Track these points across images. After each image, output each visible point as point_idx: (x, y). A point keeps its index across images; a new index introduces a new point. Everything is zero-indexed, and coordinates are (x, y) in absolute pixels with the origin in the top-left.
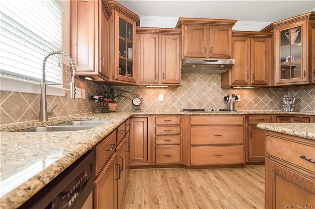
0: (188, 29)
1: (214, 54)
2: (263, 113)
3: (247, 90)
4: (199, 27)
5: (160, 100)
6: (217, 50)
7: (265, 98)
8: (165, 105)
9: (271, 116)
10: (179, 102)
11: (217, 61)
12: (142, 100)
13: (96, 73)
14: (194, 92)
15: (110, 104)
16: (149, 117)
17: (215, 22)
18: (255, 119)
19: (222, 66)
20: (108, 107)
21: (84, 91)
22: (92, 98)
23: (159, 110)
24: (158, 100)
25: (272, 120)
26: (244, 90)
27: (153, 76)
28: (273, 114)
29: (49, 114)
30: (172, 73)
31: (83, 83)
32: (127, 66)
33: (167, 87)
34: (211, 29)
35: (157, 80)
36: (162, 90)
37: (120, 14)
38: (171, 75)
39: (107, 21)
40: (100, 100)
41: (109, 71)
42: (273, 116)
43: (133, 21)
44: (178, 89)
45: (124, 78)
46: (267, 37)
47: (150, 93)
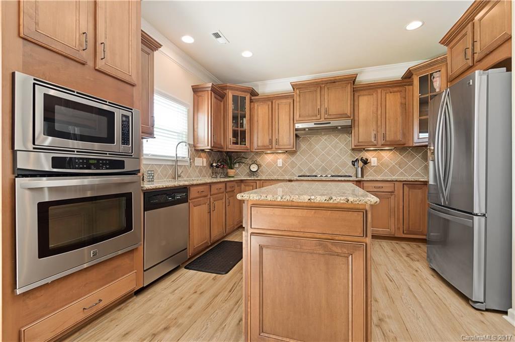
0: (300, 92)
1: (330, 115)
2: (382, 179)
3: (388, 152)
4: (312, 89)
5: (279, 165)
6: (333, 110)
7: (416, 161)
8: (284, 171)
9: (394, 184)
10: (299, 167)
11: (330, 123)
12: (259, 166)
13: (209, 147)
14: (317, 156)
15: (229, 170)
16: (258, 182)
17: (330, 80)
18: (372, 187)
19: (339, 128)
20: (227, 173)
21: (205, 160)
22: (212, 165)
23: (278, 176)
24: (277, 165)
25: (396, 189)
26: (383, 151)
27: (267, 142)
28: (396, 181)
29: (179, 176)
30: (286, 138)
31: (204, 154)
32: (240, 136)
33: (286, 152)
34: (326, 89)
35: (271, 146)
36: (281, 155)
37: (233, 92)
38: (285, 140)
39: (221, 101)
40: (217, 167)
41: (224, 142)
42: (397, 182)
43: (246, 94)
44: (298, 153)
45: (237, 147)
46: (405, 85)
47: (269, 158)
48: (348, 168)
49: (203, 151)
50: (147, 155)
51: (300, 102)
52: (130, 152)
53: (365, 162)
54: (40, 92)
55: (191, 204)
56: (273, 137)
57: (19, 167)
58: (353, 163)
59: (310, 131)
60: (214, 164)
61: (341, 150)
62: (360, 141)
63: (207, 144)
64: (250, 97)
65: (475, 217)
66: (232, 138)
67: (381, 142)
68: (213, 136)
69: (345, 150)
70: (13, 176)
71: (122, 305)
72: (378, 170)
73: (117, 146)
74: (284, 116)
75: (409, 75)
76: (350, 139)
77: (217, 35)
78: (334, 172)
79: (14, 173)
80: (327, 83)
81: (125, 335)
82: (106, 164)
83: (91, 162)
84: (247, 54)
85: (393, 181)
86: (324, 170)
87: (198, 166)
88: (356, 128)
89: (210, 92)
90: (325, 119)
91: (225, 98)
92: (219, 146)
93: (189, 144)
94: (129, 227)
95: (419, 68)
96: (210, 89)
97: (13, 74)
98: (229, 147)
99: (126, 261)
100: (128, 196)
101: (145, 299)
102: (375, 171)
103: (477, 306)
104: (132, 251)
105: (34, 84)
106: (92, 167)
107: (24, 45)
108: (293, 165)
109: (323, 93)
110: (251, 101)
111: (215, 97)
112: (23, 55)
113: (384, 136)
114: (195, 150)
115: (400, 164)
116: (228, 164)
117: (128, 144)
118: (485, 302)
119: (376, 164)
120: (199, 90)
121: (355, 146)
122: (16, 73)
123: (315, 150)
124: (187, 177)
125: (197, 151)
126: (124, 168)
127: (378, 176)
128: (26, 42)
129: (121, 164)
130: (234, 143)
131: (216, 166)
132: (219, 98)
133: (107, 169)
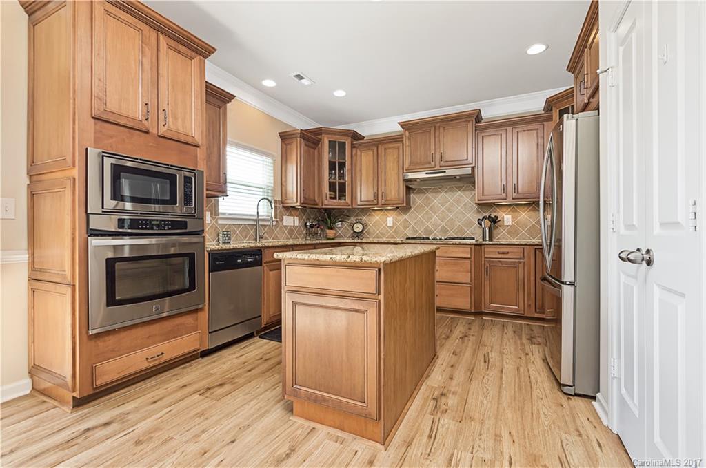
1: (447, 162)
4: (425, 130)
5: (388, 225)
8: (395, 232)
9: (524, 248)
10: (413, 227)
11: (446, 172)
12: (364, 226)
14: (435, 213)
15: (328, 231)
17: (446, 118)
18: (495, 252)
20: (326, 234)
21: (297, 218)
22: (305, 225)
23: (388, 238)
24: (386, 225)
25: (526, 254)
26: (520, 207)
27: (371, 197)
28: (526, 245)
29: (261, 238)
30: (394, 191)
31: (295, 211)
32: (338, 189)
33: (398, 208)
34: (441, 129)
35: (376, 202)
36: (391, 212)
37: (330, 136)
38: (393, 193)
39: (315, 149)
40: (312, 226)
41: (319, 197)
42: (528, 247)
43: (346, 138)
44: (412, 209)
45: (335, 203)
46: (543, 121)
47: (376, 216)
48: (475, 228)
49: (293, 208)
50: (224, 214)
51: (410, 145)
52: (193, 212)
53: (494, 221)
54: (108, 162)
55: (265, 268)
56: (379, 190)
57: (91, 227)
58: (480, 221)
59: (422, 182)
60: (308, 224)
61: (465, 204)
62: (485, 193)
63: (295, 201)
64: (352, 142)
65: (563, 285)
66: (328, 193)
67: (511, 194)
68: (304, 190)
69: (470, 205)
70: (86, 236)
71: (187, 364)
72: (513, 231)
73: (180, 207)
74: (392, 164)
77: (300, 77)
78: (456, 234)
79: (87, 233)
80: (443, 122)
81: (183, 387)
82: (168, 225)
83: (154, 222)
84: (340, 93)
85: (521, 245)
86: (444, 230)
87: (286, 226)
88: (480, 178)
89: (298, 139)
90: (440, 167)
91: (320, 145)
92: (312, 202)
93: (276, 201)
94: (192, 287)
95: (558, 99)
96: (299, 135)
97: (87, 149)
98: (325, 203)
99: (188, 320)
100: (191, 257)
101: (210, 361)
102: (509, 232)
103: (566, 389)
104: (196, 311)
105: (103, 156)
106: (155, 227)
107: (95, 124)
108: (406, 224)
109: (437, 134)
110: (353, 146)
111: (306, 145)
112: (95, 133)
113: (516, 187)
114: (283, 207)
116: (326, 223)
117: (191, 204)
118: (574, 385)
119: (510, 224)
120: (287, 137)
121: (479, 200)
122: (89, 149)
123: (434, 205)
124: (273, 239)
125: (287, 208)
126: (186, 228)
127: (514, 239)
128: (96, 121)
129: (183, 225)
130: (331, 198)
131: (310, 226)
132: (311, 145)
133: (169, 229)
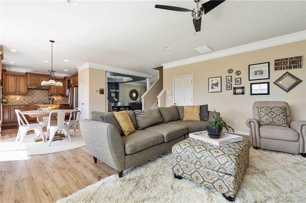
0: (30, 76)
5: (17, 100)
8: (20, 102)
11: (42, 87)
12: (7, 100)
19: (45, 89)
23: (17, 103)
26: (58, 96)
27: (13, 91)
34: (40, 77)
35: (16, 93)
36: (19, 96)
44: (27, 95)
46: (64, 80)
47: (12, 97)
51: (30, 79)
53: (53, 99)
56: (17, 89)
58: (49, 99)
62: (51, 93)
67: (58, 94)
69: (47, 96)
75: (65, 78)
76: (48, 92)
80: (41, 75)
88: (51, 90)
95: (68, 77)
113: (59, 93)
115: (63, 100)
119: (56, 100)
123: (34, 95)
